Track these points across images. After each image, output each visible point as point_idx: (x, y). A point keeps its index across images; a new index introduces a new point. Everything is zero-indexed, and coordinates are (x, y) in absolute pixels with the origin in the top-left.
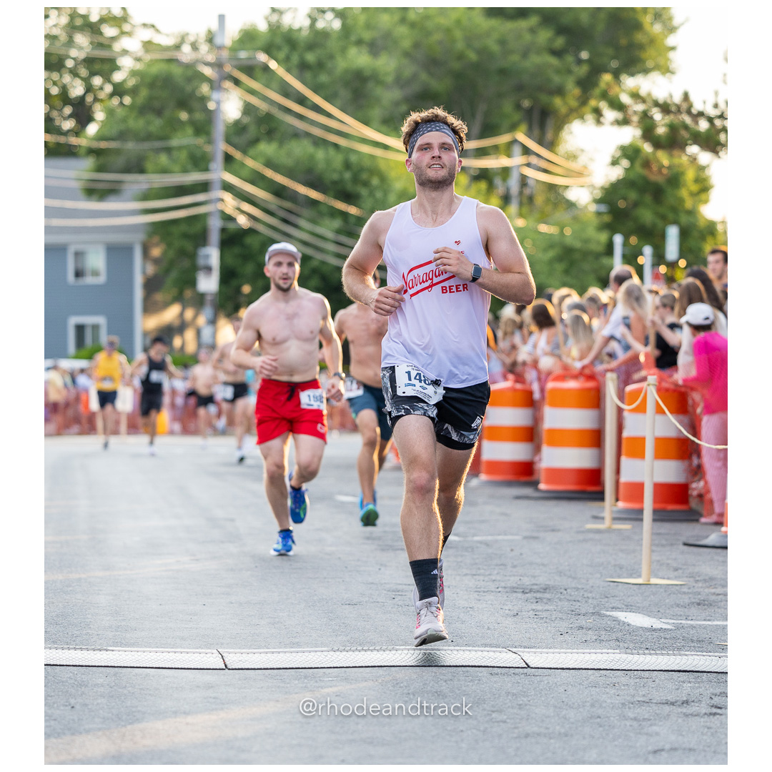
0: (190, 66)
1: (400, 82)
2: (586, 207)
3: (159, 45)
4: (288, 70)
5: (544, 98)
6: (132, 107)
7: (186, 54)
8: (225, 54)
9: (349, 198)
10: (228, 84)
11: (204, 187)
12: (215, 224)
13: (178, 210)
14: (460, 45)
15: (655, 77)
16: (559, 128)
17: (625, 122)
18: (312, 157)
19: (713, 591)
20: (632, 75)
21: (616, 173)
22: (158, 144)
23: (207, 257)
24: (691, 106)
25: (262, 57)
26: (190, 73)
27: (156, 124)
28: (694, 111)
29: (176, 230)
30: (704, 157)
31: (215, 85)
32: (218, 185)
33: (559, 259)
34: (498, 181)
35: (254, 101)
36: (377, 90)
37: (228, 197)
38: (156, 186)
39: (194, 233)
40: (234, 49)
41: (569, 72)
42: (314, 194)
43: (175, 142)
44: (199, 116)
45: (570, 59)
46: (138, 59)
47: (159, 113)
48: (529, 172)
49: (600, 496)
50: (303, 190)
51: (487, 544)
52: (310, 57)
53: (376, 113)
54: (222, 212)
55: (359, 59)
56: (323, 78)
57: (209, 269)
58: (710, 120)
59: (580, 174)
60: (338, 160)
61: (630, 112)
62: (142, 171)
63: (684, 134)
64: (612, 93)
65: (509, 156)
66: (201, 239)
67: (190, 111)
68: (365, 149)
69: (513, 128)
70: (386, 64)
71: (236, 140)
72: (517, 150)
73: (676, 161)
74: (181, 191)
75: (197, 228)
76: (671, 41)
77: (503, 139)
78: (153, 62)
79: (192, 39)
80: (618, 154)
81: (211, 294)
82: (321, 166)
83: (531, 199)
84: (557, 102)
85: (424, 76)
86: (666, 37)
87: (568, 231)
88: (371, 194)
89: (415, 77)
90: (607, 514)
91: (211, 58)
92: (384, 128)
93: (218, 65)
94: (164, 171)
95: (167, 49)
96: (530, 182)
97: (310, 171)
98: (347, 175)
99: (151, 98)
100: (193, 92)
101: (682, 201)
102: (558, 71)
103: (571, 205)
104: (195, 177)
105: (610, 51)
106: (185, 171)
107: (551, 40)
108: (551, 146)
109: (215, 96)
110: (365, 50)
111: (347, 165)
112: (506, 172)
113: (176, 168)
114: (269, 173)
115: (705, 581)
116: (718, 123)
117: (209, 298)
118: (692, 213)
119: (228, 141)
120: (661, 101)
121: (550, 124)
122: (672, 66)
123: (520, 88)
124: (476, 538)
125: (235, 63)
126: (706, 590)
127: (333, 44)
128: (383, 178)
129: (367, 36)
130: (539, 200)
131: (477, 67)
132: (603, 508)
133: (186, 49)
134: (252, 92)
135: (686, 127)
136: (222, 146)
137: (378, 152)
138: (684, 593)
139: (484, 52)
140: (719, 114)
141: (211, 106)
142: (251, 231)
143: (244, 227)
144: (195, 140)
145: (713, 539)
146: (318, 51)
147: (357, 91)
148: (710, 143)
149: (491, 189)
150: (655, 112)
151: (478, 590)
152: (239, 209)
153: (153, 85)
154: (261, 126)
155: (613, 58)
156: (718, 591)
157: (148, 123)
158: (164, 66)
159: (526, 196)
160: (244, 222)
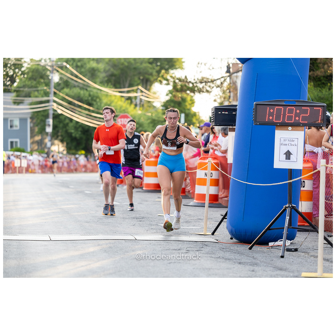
0: (43, 66)
1: (105, 71)
2: (159, 108)
3: (35, 60)
4: (73, 68)
5: (147, 76)
6: (27, 78)
7: (43, 63)
8: (54, 63)
9: (90, 105)
10: (55, 72)
11: (48, 101)
12: (51, 112)
13: (40, 108)
14: (123, 61)
15: (179, 70)
16: (151, 85)
17: (168, 84)
18: (79, 93)
19: (190, 218)
20: (172, 70)
21: (168, 98)
22: (34, 89)
23: (49, 122)
24: (187, 79)
25: (65, 64)
26: (44, 68)
27: (34, 83)
28: (188, 81)
29: (39, 114)
30: (192, 94)
31: (52, 72)
32: (52, 101)
33: (151, 122)
34: (133, 100)
35: (63, 76)
36: (99, 74)
37: (55, 104)
38: (34, 101)
39: (45, 115)
40: (57, 62)
41: (154, 69)
42: (80, 104)
43: (39, 88)
44: (46, 81)
45: (154, 65)
46: (29, 64)
47: (35, 80)
48: (142, 98)
49: (160, 191)
50: (77, 102)
52: (79, 64)
53: (98, 80)
54: (53, 109)
55: (94, 65)
56: (83, 70)
57: (49, 125)
58: (193, 84)
59: (157, 98)
60: (87, 94)
61: (170, 81)
62: (30, 97)
63: (185, 88)
64: (165, 76)
65: (137, 93)
66: (47, 116)
67: (44, 79)
68: (95, 91)
69: (138, 85)
70: (101, 66)
71: (57, 88)
72: (139, 91)
73: (182, 95)
74: (41, 102)
75: (46, 113)
76: (183, 60)
77: (135, 88)
78: (32, 66)
79: (45, 58)
80: (168, 92)
81: (50, 133)
82: (82, 96)
83: (143, 105)
84: (150, 77)
85: (112, 70)
87: (154, 115)
88: (97, 104)
89: (109, 70)
91: (50, 64)
92: (101, 85)
93: (52, 66)
94: (36, 97)
95: (37, 61)
96: (143, 100)
97: (79, 97)
98: (90, 98)
99: (32, 76)
100: (45, 74)
101: (186, 106)
102: (151, 68)
103: (154, 107)
104: (45, 99)
105: (166, 63)
106: (42, 97)
107: (149, 59)
108: (149, 90)
109: (51, 75)
110: (95, 62)
111: (90, 95)
112: (136, 97)
113: (40, 96)
115: (188, 215)
116: (195, 85)
117: (49, 134)
118: (189, 109)
119: (55, 88)
120: (179, 78)
121: (149, 83)
122: (184, 67)
123: (140, 73)
124: (124, 203)
125: (57, 65)
126: (189, 218)
127: (85, 60)
128: (100, 100)
130: (145, 105)
131: (128, 67)
133: (43, 61)
134: (61, 74)
135: (186, 86)
136: (53, 90)
137: (99, 91)
139: (129, 63)
140: (195, 82)
141: (50, 78)
142: (62, 114)
143: (60, 113)
144: (45, 88)
145: (191, 204)
146: (81, 62)
147: (93, 74)
148: (193, 90)
149: (131, 103)
150: (177, 81)
151: (124, 218)
152: (58, 108)
153: (33, 71)
154: (65, 84)
155: (167, 65)
156: (192, 218)
157: (32, 83)
158: (36, 66)
159: (141, 104)
160: (59, 112)
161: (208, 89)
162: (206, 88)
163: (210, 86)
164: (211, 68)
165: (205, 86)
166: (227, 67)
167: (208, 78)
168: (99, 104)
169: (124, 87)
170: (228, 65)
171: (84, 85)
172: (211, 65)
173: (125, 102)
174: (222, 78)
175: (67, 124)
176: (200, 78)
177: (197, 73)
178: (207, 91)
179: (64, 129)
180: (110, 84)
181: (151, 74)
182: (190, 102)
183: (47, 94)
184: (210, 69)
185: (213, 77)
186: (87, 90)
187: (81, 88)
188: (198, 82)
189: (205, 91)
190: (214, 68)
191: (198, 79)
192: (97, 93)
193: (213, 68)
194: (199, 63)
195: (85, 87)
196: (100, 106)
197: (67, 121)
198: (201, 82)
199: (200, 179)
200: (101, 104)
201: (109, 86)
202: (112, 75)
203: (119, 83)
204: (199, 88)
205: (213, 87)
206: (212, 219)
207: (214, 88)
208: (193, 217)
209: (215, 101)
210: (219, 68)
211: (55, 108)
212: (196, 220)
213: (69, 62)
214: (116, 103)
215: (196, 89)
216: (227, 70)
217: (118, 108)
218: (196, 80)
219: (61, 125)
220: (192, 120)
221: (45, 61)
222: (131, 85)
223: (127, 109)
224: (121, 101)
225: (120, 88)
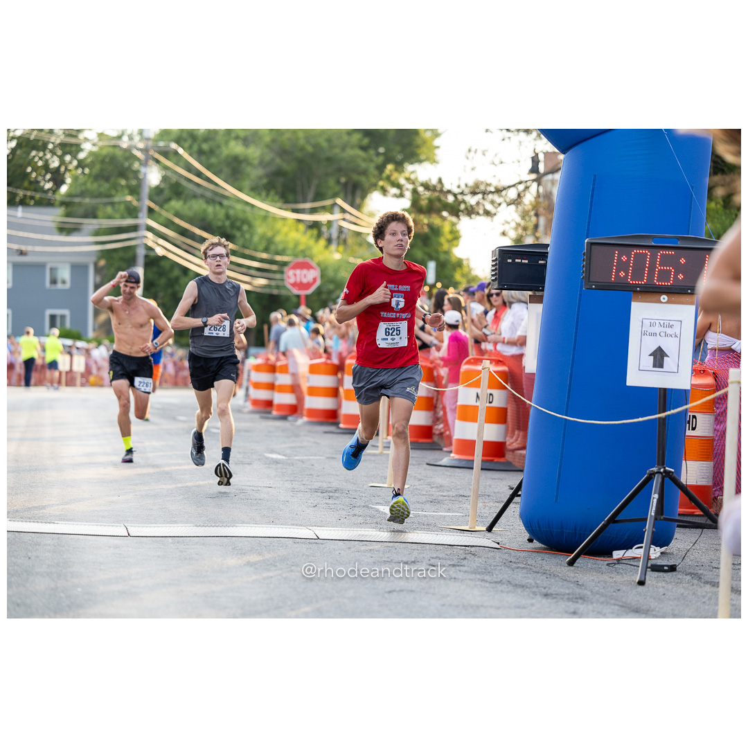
0: (125, 150)
1: (262, 163)
3: (107, 136)
4: (191, 155)
5: (355, 177)
6: (90, 175)
7: (125, 143)
8: (150, 143)
10: (151, 162)
11: (135, 228)
12: (141, 252)
13: (116, 242)
14: (302, 142)
15: (426, 165)
16: (363, 197)
17: (401, 195)
18: (205, 211)
19: (441, 494)
20: (412, 163)
22: (105, 200)
24: (443, 186)
25: (174, 146)
26: (127, 154)
27: (105, 186)
28: (445, 190)
29: (115, 255)
30: (454, 219)
31: (145, 164)
32: (144, 227)
34: (324, 229)
35: (169, 174)
36: (249, 169)
37: (150, 235)
38: (103, 227)
40: (156, 140)
41: (371, 161)
43: (116, 199)
44: (134, 182)
45: (372, 152)
46: (94, 145)
47: (107, 179)
48: (344, 224)
50: (198, 232)
51: (303, 462)
52: (205, 147)
53: (247, 184)
54: (146, 245)
55: (237, 148)
56: (213, 160)
58: (455, 195)
60: (221, 213)
61: (404, 188)
62: (95, 217)
63: (437, 205)
64: (393, 178)
65: (331, 214)
67: (127, 179)
68: (239, 207)
69: (335, 195)
70: (254, 152)
71: (156, 198)
72: (337, 209)
73: (432, 220)
74: (120, 230)
75: (130, 254)
76: (437, 142)
77: (328, 202)
78: (101, 148)
79: (129, 132)
82: (211, 217)
83: (345, 242)
84: (363, 179)
85: (278, 161)
86: (434, 140)
88: (243, 235)
89: (272, 160)
90: (380, 444)
91: (141, 145)
92: (252, 194)
93: (145, 151)
94: (110, 217)
95: (114, 138)
96: (345, 231)
97: (203, 219)
98: (227, 223)
99: (102, 170)
100: (129, 168)
101: (441, 245)
102: (364, 160)
104: (129, 222)
105: (398, 148)
106: (123, 217)
107: (360, 140)
108: (358, 208)
109: (143, 170)
110: (240, 142)
111: (228, 217)
112: (330, 223)
113: (117, 215)
114: (177, 221)
115: (437, 487)
116: (460, 197)
118: (447, 253)
119: (151, 199)
120: (425, 182)
121: (358, 193)
122: (437, 158)
123: (340, 170)
124: (297, 458)
125: (156, 149)
126: (437, 493)
127: (220, 138)
128: (250, 226)
129: (242, 135)
130: (350, 241)
131: (313, 156)
132: (378, 439)
133: (125, 138)
134: (166, 168)
135: (439, 200)
136: (147, 203)
137: (248, 209)
138: (423, 495)
139: (316, 146)
140: (461, 191)
141: (141, 176)
142: (164, 257)
143: (160, 255)
144: (129, 198)
145: (445, 461)
146: (210, 143)
147: (235, 170)
148: (455, 211)
149: (319, 236)
150: (421, 189)
151: (293, 490)
152: (157, 243)
153: (103, 162)
154: (172, 190)
155: (400, 152)
156: (444, 494)
157: (100, 186)
158: (111, 150)
159: (342, 239)
160: (160, 252)
161: (489, 207)
162: (484, 205)
163: (492, 202)
164: (497, 162)
165: (481, 201)
166: (533, 158)
167: (488, 182)
168: (247, 236)
169: (305, 201)
170: (534, 155)
171: (216, 193)
172: (496, 155)
173: (305, 233)
174: (520, 183)
175: (177, 279)
176: (471, 183)
177: (465, 171)
178: (487, 213)
179: (170, 291)
180: (272, 193)
181: (365, 173)
182: (449, 237)
183: (132, 212)
184: (493, 163)
185: (500, 181)
186: (221, 204)
187: (210, 201)
188: (467, 191)
189: (481, 212)
190: (503, 161)
191: (466, 185)
192: (244, 212)
193: (502, 163)
194: (470, 151)
195: (217, 199)
196: (250, 241)
197: (176, 272)
198: (474, 193)
199: (465, 407)
200: (252, 236)
201: (270, 198)
202: (279, 173)
203: (294, 191)
204: (468, 204)
205: (500, 204)
206: (489, 496)
207: (501, 206)
208: (448, 491)
209: (504, 234)
210: (513, 162)
211: (150, 244)
212: (453, 499)
213: (182, 143)
214: (286, 234)
215: (462, 207)
216: (533, 167)
217: (291, 245)
218: (463, 187)
219: (163, 281)
220: (452, 276)
221: (131, 138)
222: (319, 196)
223: (309, 248)
224: (297, 230)
225: (296, 202)
